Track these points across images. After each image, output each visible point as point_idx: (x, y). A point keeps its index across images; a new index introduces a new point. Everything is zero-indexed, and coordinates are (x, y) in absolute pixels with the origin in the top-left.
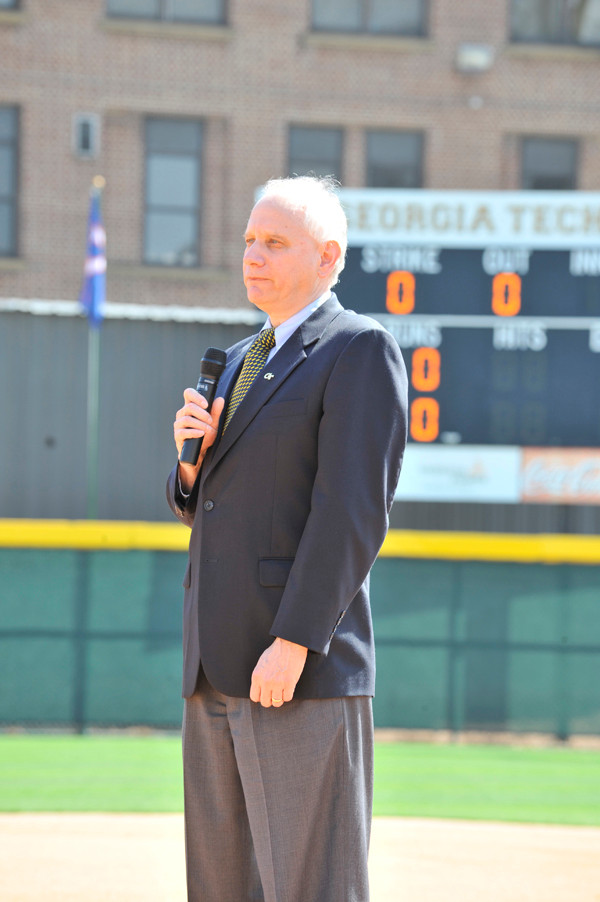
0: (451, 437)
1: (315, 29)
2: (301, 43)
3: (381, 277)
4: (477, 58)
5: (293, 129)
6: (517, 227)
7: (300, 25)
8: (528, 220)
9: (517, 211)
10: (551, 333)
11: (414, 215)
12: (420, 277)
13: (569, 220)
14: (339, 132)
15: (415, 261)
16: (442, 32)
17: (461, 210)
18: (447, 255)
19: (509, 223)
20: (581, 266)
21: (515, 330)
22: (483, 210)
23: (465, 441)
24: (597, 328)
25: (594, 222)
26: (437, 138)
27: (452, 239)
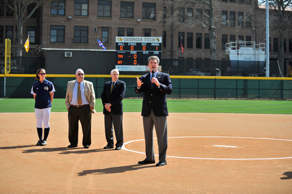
0: (138, 64)
1: (121, 17)
2: (119, 19)
3: (130, 46)
4: (139, 20)
5: (119, 28)
8: (146, 40)
10: (149, 52)
11: (134, 39)
12: (134, 46)
13: (151, 40)
14: (124, 28)
15: (134, 44)
16: (135, 17)
17: (139, 39)
19: (144, 40)
20: (152, 44)
21: (144, 52)
22: (141, 39)
23: (140, 65)
24: (154, 51)
25: (154, 40)
26: (135, 29)
27: (138, 42)
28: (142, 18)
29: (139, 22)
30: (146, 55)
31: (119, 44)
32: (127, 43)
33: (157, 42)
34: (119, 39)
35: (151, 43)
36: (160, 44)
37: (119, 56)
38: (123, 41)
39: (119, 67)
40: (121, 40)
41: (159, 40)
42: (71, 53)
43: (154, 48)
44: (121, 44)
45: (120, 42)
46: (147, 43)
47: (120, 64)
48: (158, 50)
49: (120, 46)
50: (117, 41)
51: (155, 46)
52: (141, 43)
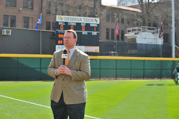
0: (78, 45)
1: (6, 6)
3: (70, 26)
5: (4, 15)
6: (84, 21)
7: (5, 5)
8: (85, 20)
9: (84, 19)
10: (88, 33)
11: (73, 19)
12: (74, 26)
13: (90, 20)
14: (8, 16)
15: (74, 24)
16: (17, 6)
17: (78, 18)
18: (77, 23)
19: (83, 20)
20: (91, 25)
21: (84, 33)
22: (81, 19)
23: (79, 45)
24: (93, 32)
25: (92, 20)
26: (17, 17)
27: (78, 22)
28: (22, 7)
29: (21, 10)
30: (85, 35)
31: (59, 24)
32: (68, 23)
33: (95, 22)
34: (60, 18)
35: (89, 24)
36: (98, 25)
37: (59, 35)
38: (64, 21)
39: (59, 47)
40: (61, 19)
41: (97, 21)
42: (10, 30)
43: (92, 29)
44: (61, 23)
45: (60, 21)
46: (86, 24)
47: (60, 44)
48: (96, 31)
49: (60, 25)
50: (57, 20)
51: (93, 27)
52: (80, 23)
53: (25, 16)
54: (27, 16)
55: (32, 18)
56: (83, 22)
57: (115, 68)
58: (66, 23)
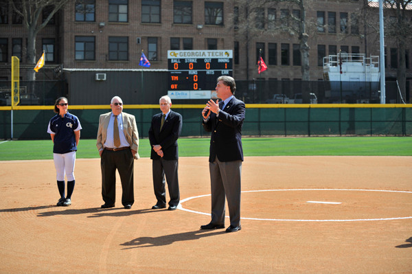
0: (200, 89)
1: (174, 23)
2: (172, 25)
3: (188, 63)
4: (200, 27)
5: (171, 38)
7: (172, 22)
8: (211, 54)
9: (209, 53)
10: (215, 72)
11: (193, 54)
12: (194, 63)
13: (217, 54)
14: (179, 38)
15: (193, 61)
16: (194, 23)
17: (200, 53)
18: (198, 60)
19: (208, 55)
20: (219, 61)
21: (209, 72)
22: (204, 53)
23: (202, 89)
24: (222, 70)
25: (221, 54)
26: (194, 39)
27: (199, 57)
28: (204, 23)
29: (200, 29)
30: (210, 75)
31: (172, 61)
33: (225, 56)
34: (172, 54)
35: (217, 59)
36: (230, 59)
37: (172, 77)
38: (179, 57)
39: (172, 94)
40: (175, 55)
41: (228, 55)
42: (105, 75)
43: (222, 66)
44: (175, 61)
45: (174, 57)
46: (212, 59)
47: (174, 90)
48: (227, 69)
49: (173, 63)
50: (169, 57)
51: (223, 64)
52: (203, 59)
53: (209, 37)
54: (212, 37)
55: (223, 40)
56: (207, 57)
57: (257, 120)
58: (183, 60)
